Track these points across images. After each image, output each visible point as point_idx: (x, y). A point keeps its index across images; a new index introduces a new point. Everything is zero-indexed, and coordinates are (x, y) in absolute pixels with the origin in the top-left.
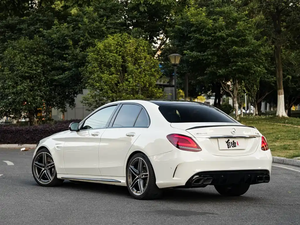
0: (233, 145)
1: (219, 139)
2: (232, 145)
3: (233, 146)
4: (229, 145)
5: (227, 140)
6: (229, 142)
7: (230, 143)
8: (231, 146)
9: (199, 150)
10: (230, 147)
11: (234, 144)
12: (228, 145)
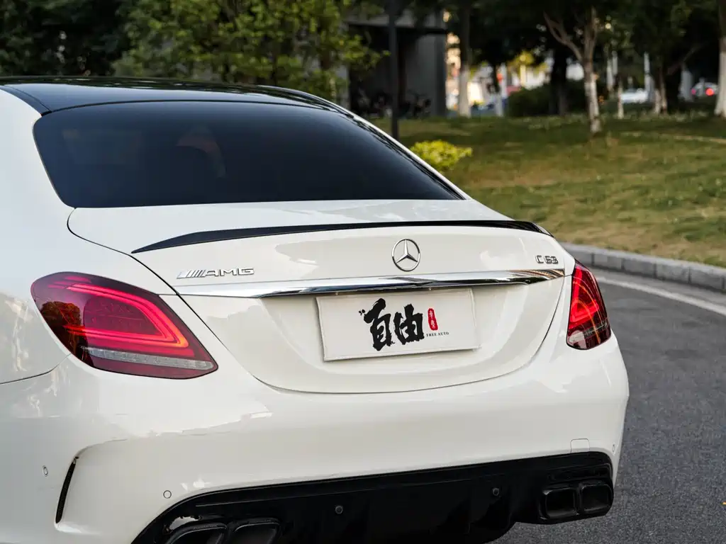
0: (403, 331)
1: (321, 302)
2: (397, 332)
3: (406, 336)
4: (384, 333)
5: (369, 303)
6: (382, 314)
7: (387, 318)
8: (394, 338)
9: (204, 365)
10: (389, 342)
11: (412, 327)
12: (373, 330)
